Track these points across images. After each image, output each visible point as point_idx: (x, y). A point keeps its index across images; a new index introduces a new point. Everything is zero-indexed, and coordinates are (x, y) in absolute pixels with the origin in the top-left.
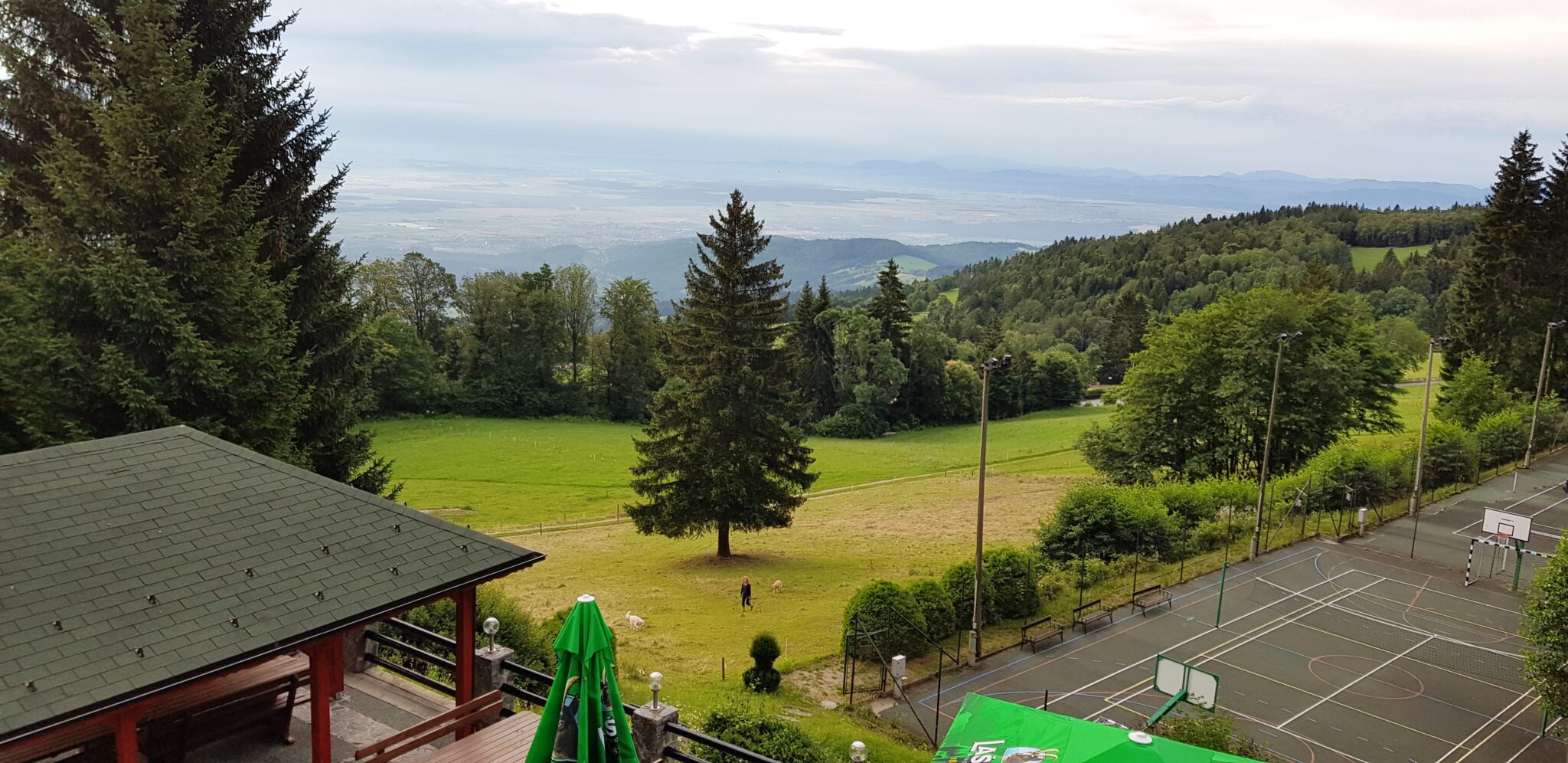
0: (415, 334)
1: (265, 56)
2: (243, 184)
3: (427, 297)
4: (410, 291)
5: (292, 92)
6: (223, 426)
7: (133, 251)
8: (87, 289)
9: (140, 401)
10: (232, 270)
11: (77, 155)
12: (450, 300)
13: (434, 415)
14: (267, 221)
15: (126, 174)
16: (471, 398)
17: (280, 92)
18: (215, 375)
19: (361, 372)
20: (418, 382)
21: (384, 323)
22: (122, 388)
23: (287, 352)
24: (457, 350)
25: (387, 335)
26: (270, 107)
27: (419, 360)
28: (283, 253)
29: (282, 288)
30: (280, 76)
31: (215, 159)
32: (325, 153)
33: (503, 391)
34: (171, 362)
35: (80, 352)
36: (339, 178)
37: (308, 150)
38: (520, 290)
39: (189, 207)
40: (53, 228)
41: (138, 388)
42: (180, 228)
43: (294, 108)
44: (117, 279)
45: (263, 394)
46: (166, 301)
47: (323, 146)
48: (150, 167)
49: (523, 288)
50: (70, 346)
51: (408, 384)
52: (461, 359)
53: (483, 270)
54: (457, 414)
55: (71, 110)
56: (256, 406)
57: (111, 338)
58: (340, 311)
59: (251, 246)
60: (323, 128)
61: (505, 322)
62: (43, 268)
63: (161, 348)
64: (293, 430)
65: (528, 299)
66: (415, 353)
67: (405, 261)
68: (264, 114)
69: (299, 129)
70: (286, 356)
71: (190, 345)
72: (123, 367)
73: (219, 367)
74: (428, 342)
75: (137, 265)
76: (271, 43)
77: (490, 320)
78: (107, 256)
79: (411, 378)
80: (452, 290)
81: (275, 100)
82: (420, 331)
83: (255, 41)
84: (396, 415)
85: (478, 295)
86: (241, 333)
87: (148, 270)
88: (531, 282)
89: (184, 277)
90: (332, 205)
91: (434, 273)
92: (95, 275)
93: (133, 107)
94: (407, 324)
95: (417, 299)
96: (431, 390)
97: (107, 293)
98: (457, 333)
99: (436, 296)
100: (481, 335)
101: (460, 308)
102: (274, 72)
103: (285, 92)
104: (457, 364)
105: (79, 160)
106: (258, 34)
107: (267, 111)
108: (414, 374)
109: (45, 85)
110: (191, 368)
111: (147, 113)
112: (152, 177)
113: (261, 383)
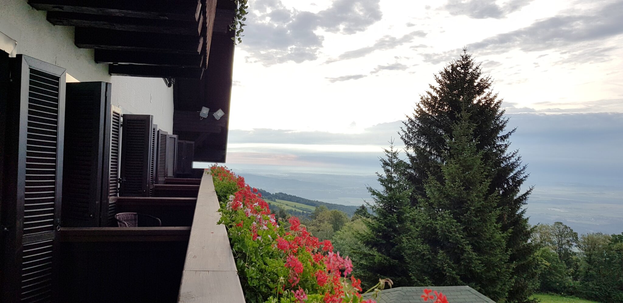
0: (558, 257)
1: (503, 145)
2: (493, 193)
3: (564, 241)
4: (556, 238)
5: (512, 158)
6: (479, 288)
7: (452, 217)
8: (435, 229)
9: (450, 273)
10: (486, 226)
11: (436, 182)
12: (574, 244)
13: (566, 295)
14: (501, 208)
15: (451, 189)
16: (583, 290)
17: (508, 158)
18: (478, 267)
19: (535, 273)
20: (558, 279)
21: (544, 251)
22: (444, 267)
23: (506, 261)
24: (577, 267)
25: (545, 256)
26: (504, 164)
27: (559, 269)
28: (506, 221)
29: (506, 235)
30: (508, 152)
31: (483, 184)
32: (525, 181)
33: (600, 289)
34: (462, 259)
35: (431, 251)
36: (530, 191)
37: (518, 180)
38: (610, 242)
39: (472, 202)
40: (426, 207)
41: (450, 268)
42: (468, 209)
43: (513, 164)
44: (446, 226)
45: (496, 277)
46: (462, 236)
47: (524, 179)
48: (460, 186)
49: (612, 242)
50: (427, 249)
51: (554, 279)
52: (580, 272)
53: (591, 232)
54: (577, 296)
55: (434, 166)
56: (493, 281)
57: (442, 248)
58: (527, 246)
59: (494, 217)
60: (524, 172)
61: (603, 257)
62: (422, 221)
63: (459, 254)
64: (507, 294)
65: (615, 247)
66: (557, 266)
67: (554, 225)
68: (500, 166)
69: (514, 172)
70: (505, 263)
71: (469, 254)
72: (445, 259)
73: (479, 264)
74: (564, 262)
75: (453, 222)
76: (505, 140)
77: (594, 255)
78: (443, 218)
79: (555, 277)
80: (576, 240)
81: (506, 161)
82: (560, 257)
83: (499, 140)
84: (547, 293)
85: (588, 243)
86: (488, 251)
87: (456, 224)
88: (616, 239)
89: (469, 228)
90: (526, 202)
91: (567, 231)
92: (439, 224)
93: (456, 165)
94: (554, 253)
95: (559, 242)
96: (564, 284)
97: (442, 231)
98: (577, 259)
99: (568, 242)
100: (590, 261)
101: (580, 248)
102: (506, 151)
103: (509, 158)
104: (577, 273)
105: (436, 184)
106: (501, 137)
107: (502, 165)
108: (557, 276)
109: (426, 157)
110: (469, 263)
111: (460, 167)
112: (460, 190)
113: (495, 272)
